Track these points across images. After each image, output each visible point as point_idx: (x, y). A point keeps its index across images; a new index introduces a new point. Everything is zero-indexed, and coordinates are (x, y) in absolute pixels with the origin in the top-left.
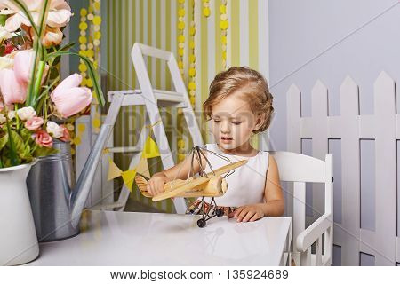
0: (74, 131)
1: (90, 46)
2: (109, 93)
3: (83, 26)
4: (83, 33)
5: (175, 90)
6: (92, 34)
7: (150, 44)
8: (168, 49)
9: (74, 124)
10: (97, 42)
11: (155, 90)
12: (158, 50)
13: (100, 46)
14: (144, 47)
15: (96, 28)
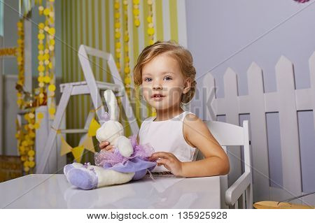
0: (34, 119)
1: (47, 51)
2: (61, 85)
3: (41, 37)
4: (41, 42)
5: (113, 82)
6: (48, 42)
7: (94, 47)
8: (108, 51)
9: (34, 113)
10: (51, 48)
11: (98, 82)
12: (100, 52)
13: (54, 50)
14: (89, 49)
15: (51, 37)
